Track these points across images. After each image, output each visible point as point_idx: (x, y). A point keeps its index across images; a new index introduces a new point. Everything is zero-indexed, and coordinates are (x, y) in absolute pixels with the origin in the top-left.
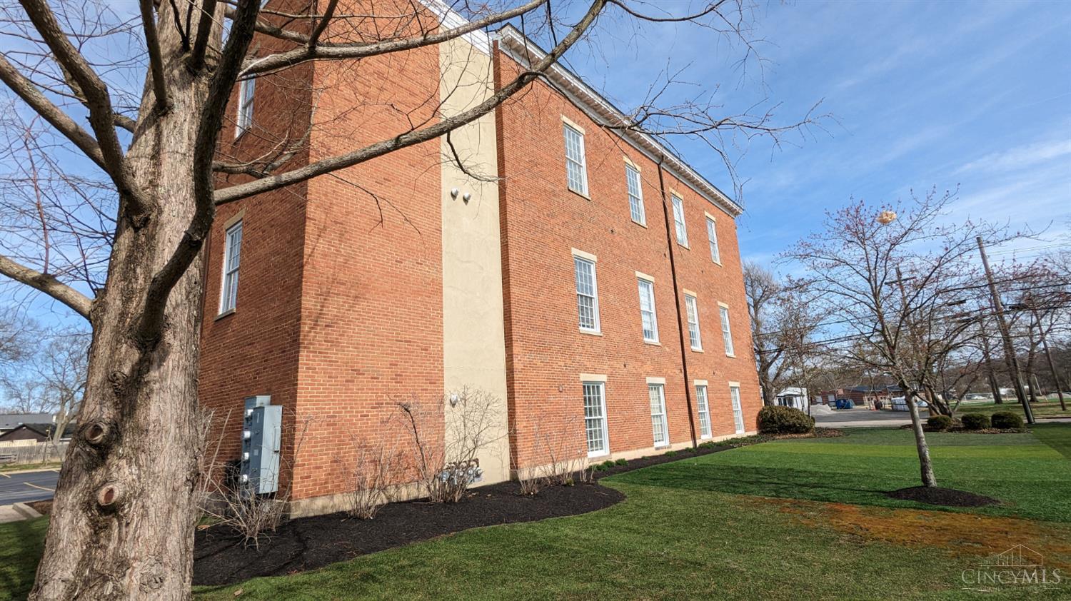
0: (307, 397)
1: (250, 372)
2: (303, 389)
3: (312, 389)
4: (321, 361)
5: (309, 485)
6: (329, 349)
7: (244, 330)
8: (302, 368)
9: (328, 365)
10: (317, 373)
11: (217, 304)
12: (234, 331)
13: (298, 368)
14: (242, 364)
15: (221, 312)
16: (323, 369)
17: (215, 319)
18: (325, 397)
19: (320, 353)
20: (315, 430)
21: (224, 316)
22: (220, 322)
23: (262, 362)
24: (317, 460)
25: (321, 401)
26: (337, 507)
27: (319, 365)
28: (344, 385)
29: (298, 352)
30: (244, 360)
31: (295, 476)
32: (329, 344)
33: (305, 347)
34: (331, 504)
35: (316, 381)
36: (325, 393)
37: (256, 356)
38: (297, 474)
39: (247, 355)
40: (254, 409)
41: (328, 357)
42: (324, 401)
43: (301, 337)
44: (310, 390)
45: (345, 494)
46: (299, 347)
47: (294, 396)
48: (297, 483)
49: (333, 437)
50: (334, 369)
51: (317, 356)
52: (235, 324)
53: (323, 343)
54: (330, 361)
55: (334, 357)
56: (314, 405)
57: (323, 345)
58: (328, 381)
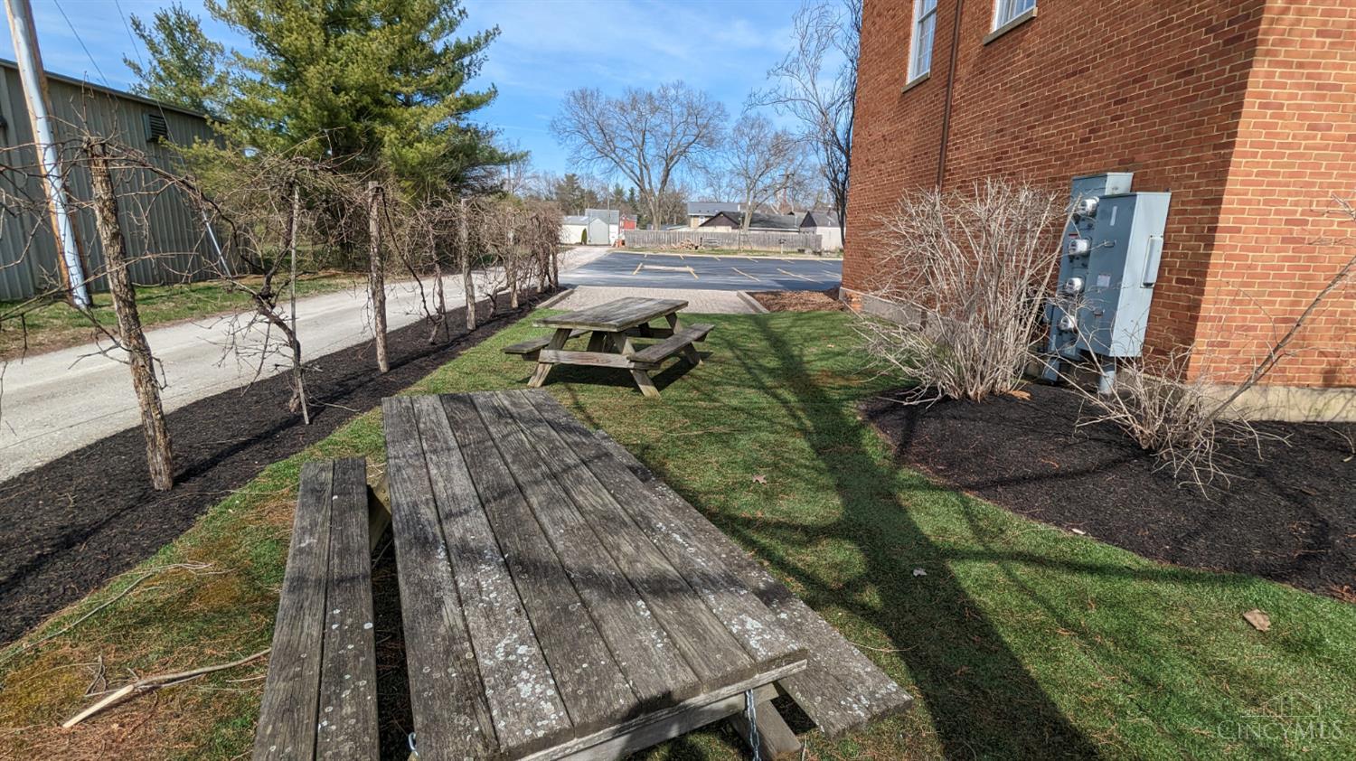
0: (1249, 174)
1: (1072, 130)
2: (1244, 155)
3: (1265, 156)
4: (1298, 86)
5: (1222, 361)
6: (1324, 55)
7: (1059, 48)
8: (1251, 105)
9: (1315, 97)
10: (1282, 117)
11: (988, 14)
12: (1029, 56)
13: (1240, 105)
14: (1051, 116)
15: (995, 26)
16: (1300, 107)
17: (985, 42)
18: (1292, 175)
19: (1301, 65)
20: (1254, 250)
21: (1000, 33)
22: (997, 44)
23: (1109, 105)
24: (1247, 312)
25: (1279, 184)
26: (1272, 410)
27: (1292, 97)
28: (1342, 148)
29: (1250, 65)
30: (1057, 106)
31: (1198, 339)
32: (1328, 40)
33: (1268, 53)
34: (1262, 401)
35: (1277, 135)
36: (1293, 165)
37: (1091, 96)
38: (1203, 336)
39: (1066, 97)
40: (1101, 198)
41: (1319, 76)
42: (1287, 185)
43: (1263, 26)
44: (1259, 159)
45: (1293, 389)
46: (1253, 53)
47: (1219, 172)
48: (1198, 353)
49: (1290, 268)
50: (1326, 108)
51: (1291, 76)
52: (1033, 41)
53: (1314, 38)
54: (1320, 87)
55: (1332, 76)
56: (1263, 193)
57: (1312, 44)
58: (1306, 138)
